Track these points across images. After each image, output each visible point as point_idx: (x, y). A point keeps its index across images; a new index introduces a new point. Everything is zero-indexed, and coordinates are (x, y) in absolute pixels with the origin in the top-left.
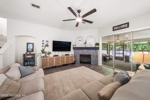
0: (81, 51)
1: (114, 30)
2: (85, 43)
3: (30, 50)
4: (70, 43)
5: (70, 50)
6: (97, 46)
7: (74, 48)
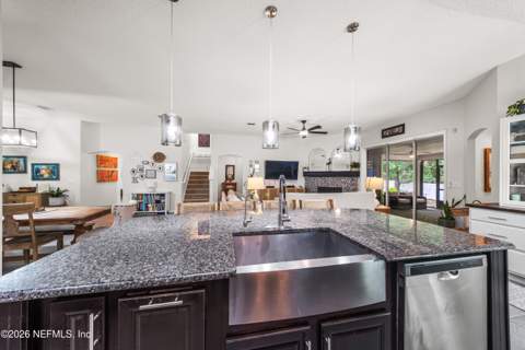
0: (320, 179)
1: (383, 137)
2: (329, 164)
3: (230, 177)
4: (296, 164)
5: (296, 178)
6: (354, 170)
7: (305, 174)
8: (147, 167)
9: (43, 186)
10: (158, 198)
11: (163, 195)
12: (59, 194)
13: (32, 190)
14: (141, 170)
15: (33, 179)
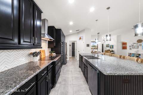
8: (134, 45)
9: (111, 50)
10: (138, 55)
11: (140, 54)
12: (112, 51)
13: (109, 50)
14: (133, 46)
15: (110, 48)
